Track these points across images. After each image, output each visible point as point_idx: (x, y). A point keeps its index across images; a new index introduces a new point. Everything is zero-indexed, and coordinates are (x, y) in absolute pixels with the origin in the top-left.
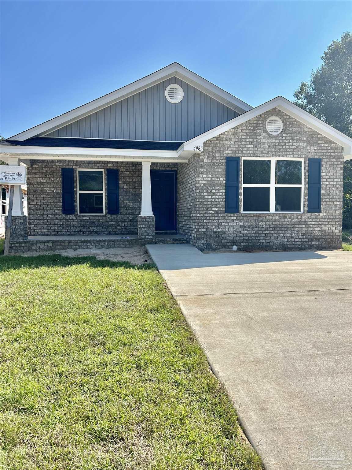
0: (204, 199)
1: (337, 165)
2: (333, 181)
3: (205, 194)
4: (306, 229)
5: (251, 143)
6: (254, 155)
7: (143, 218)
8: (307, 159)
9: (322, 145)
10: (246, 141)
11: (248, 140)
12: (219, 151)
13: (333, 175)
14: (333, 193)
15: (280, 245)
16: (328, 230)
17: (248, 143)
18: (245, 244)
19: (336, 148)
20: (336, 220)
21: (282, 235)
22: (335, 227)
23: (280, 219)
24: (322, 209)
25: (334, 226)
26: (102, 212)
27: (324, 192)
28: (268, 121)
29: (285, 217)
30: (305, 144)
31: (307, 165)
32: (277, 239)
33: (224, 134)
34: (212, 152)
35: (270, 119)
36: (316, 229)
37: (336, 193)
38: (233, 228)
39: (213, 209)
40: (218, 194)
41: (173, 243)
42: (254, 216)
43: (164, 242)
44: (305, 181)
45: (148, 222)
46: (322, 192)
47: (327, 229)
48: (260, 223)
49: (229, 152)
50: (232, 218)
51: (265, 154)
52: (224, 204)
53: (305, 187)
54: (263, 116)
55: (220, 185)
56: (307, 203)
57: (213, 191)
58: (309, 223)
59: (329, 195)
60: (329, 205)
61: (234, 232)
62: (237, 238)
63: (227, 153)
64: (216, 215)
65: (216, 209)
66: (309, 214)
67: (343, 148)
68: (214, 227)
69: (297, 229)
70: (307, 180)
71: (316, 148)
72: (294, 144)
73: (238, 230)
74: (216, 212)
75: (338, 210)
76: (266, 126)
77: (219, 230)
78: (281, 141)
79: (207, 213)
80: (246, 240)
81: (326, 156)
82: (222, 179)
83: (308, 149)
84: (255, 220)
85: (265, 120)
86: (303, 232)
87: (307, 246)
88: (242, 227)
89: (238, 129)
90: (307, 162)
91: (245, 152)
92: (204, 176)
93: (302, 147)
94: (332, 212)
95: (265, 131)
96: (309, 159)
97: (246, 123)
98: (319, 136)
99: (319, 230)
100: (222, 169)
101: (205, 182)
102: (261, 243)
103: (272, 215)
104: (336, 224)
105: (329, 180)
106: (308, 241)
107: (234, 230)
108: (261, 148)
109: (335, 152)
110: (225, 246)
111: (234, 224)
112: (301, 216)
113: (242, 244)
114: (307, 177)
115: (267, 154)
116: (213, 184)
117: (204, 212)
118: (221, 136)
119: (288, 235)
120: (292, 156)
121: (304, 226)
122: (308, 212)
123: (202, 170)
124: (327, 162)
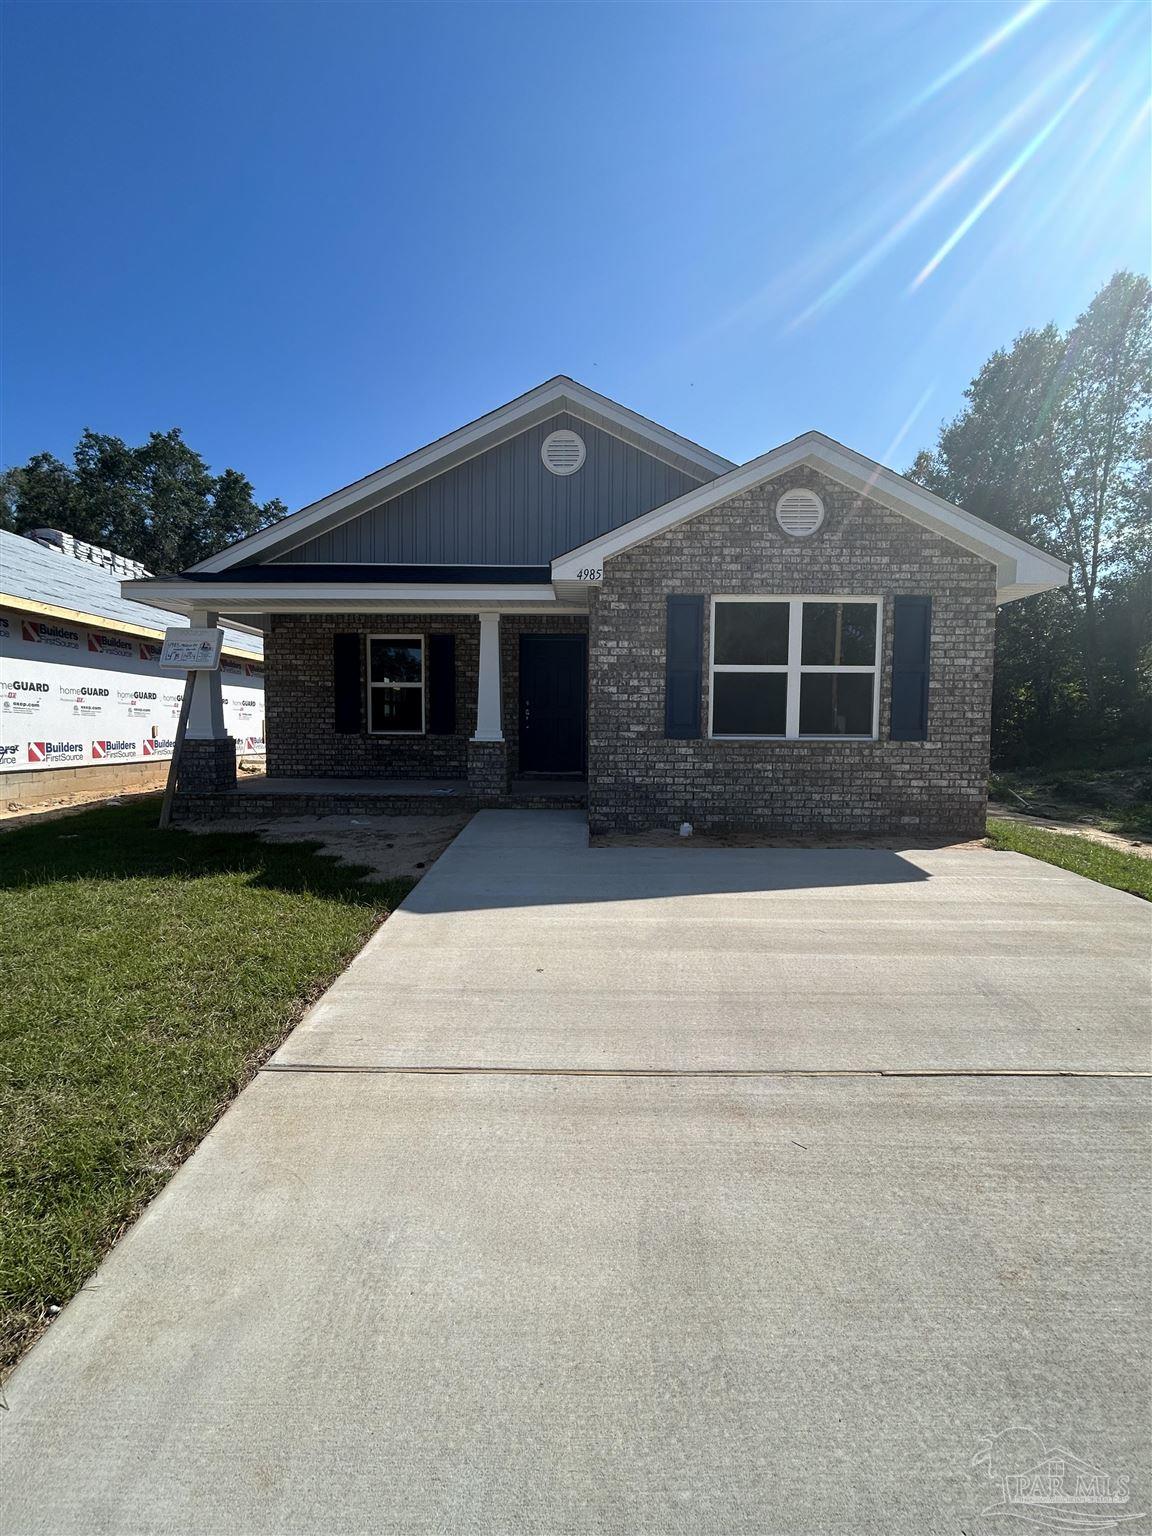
0: (610, 701)
1: (976, 613)
2: (966, 657)
3: (613, 690)
4: (883, 782)
5: (736, 559)
6: (744, 589)
7: (478, 747)
8: (892, 598)
9: (935, 560)
10: (721, 555)
11: (726, 551)
12: (651, 582)
13: (965, 642)
14: (964, 687)
15: (810, 824)
16: (949, 787)
17: (728, 559)
18: (716, 818)
19: (976, 568)
20: (971, 761)
21: (816, 797)
22: (969, 781)
23: (813, 754)
24: (930, 730)
25: (964, 776)
26: (420, 729)
27: (938, 686)
28: (782, 501)
29: (826, 749)
30: (886, 560)
31: (890, 614)
32: (804, 806)
33: (662, 537)
34: (633, 584)
35: (788, 495)
36: (914, 783)
37: (973, 689)
38: (686, 777)
39: (633, 728)
40: (647, 690)
41: (549, 808)
42: (741, 747)
43: (525, 804)
44: (884, 656)
45: (490, 754)
46: (932, 685)
47: (945, 783)
48: (758, 766)
49: (677, 583)
50: (683, 751)
51: (773, 585)
52: (660, 714)
53: (883, 671)
54: (769, 488)
55: (652, 667)
56: (887, 714)
57: (635, 683)
58: (893, 767)
59: (952, 693)
60: (952, 719)
61: (689, 788)
62: (695, 804)
63: (673, 584)
64: (641, 743)
65: (641, 728)
66: (893, 745)
67: (994, 568)
68: (635, 773)
69: (859, 782)
70: (890, 653)
71: (916, 567)
72: (854, 560)
73: (698, 781)
74: (641, 735)
75: (978, 733)
76: (778, 516)
77: (648, 781)
78: (817, 552)
79: (618, 738)
80: (721, 808)
81: (944, 589)
82: (657, 652)
83: (893, 573)
84: (745, 756)
85: (774, 497)
86: (875, 790)
87: (886, 827)
88: (708, 774)
89: (700, 522)
90: (891, 607)
91: (718, 582)
92: (610, 644)
93: (875, 567)
94: (958, 738)
95: (775, 528)
96: (898, 600)
97: (723, 507)
98: (925, 537)
99: (922, 788)
100: (656, 627)
101: (613, 660)
102: (759, 816)
103: (792, 745)
104: (970, 771)
105: (952, 654)
106: (891, 815)
107: (688, 781)
108: (762, 571)
109: (970, 580)
110: (663, 823)
111: (689, 766)
112: (871, 747)
113: (709, 818)
114: (890, 646)
115: (778, 586)
116: (632, 664)
117: (610, 734)
118: (656, 544)
119: (835, 797)
120: (846, 590)
121: (878, 775)
122: (891, 737)
123: (606, 629)
124: (947, 605)
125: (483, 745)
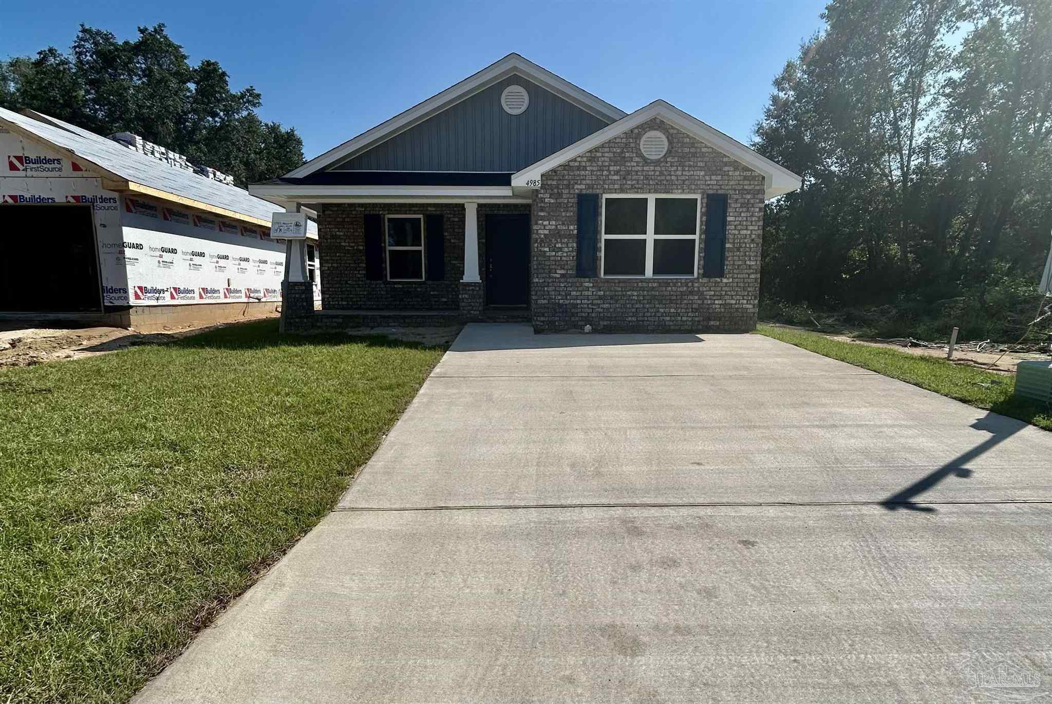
0: (545, 256)
1: (753, 204)
2: (747, 229)
3: (547, 249)
4: (699, 302)
5: (617, 173)
6: (622, 191)
7: (465, 286)
8: (705, 196)
9: (731, 173)
10: (608, 170)
11: (611, 168)
12: (568, 186)
13: (747, 221)
14: (746, 247)
15: (659, 326)
16: (736, 304)
17: (612, 173)
18: (605, 323)
19: (754, 178)
20: (749, 289)
21: (662, 310)
22: (747, 300)
23: (660, 286)
24: (726, 271)
25: (745, 297)
26: (422, 278)
27: (731, 246)
28: (644, 138)
29: (667, 283)
30: (702, 173)
31: (704, 205)
32: (655, 316)
33: (574, 160)
34: (558, 188)
35: (647, 135)
36: (717, 302)
37: (750, 248)
38: (588, 300)
39: (558, 271)
40: (566, 250)
41: (508, 322)
42: (619, 283)
43: (494, 320)
44: (701, 230)
45: (473, 290)
46: (728, 245)
47: (734, 302)
48: (629, 293)
49: (584, 187)
50: (586, 284)
51: (638, 188)
52: (574, 264)
53: (700, 238)
54: (636, 131)
55: (570, 236)
56: (702, 262)
57: (559, 245)
58: (705, 293)
59: (738, 250)
60: (739, 266)
61: (590, 306)
62: (593, 315)
63: (580, 187)
64: (562, 280)
65: (563, 272)
66: (705, 280)
67: (763, 178)
68: (559, 298)
69: (685, 301)
70: (704, 227)
71: (719, 177)
72: (684, 173)
73: (595, 302)
74: (563, 276)
75: (753, 273)
76: (641, 147)
77: (567, 302)
78: (664, 169)
79: (550, 277)
80: (608, 317)
81: (735, 190)
82: (572, 227)
83: (706, 181)
84: (622, 287)
85: (638, 137)
86: (694, 306)
87: (701, 327)
88: (600, 298)
89: (596, 151)
90: (705, 201)
91: (607, 186)
92: (545, 223)
93: (697, 177)
94: (742, 276)
95: (640, 155)
96: (708, 195)
97: (610, 142)
98: (725, 160)
99: (721, 304)
100: (572, 213)
101: (547, 232)
102: (629, 321)
103: (649, 281)
104: (748, 295)
105: (739, 227)
106: (703, 320)
107: (590, 302)
108: (632, 180)
109: (750, 185)
110: (575, 326)
111: (590, 293)
112: (692, 281)
113: (601, 323)
114: (704, 223)
115: (641, 189)
116: (556, 234)
117: (544, 275)
118: (572, 164)
119: (672, 310)
120: (680, 191)
121: (696, 297)
122: (705, 275)
123: (542, 214)
124: (737, 200)
125: (468, 284)
